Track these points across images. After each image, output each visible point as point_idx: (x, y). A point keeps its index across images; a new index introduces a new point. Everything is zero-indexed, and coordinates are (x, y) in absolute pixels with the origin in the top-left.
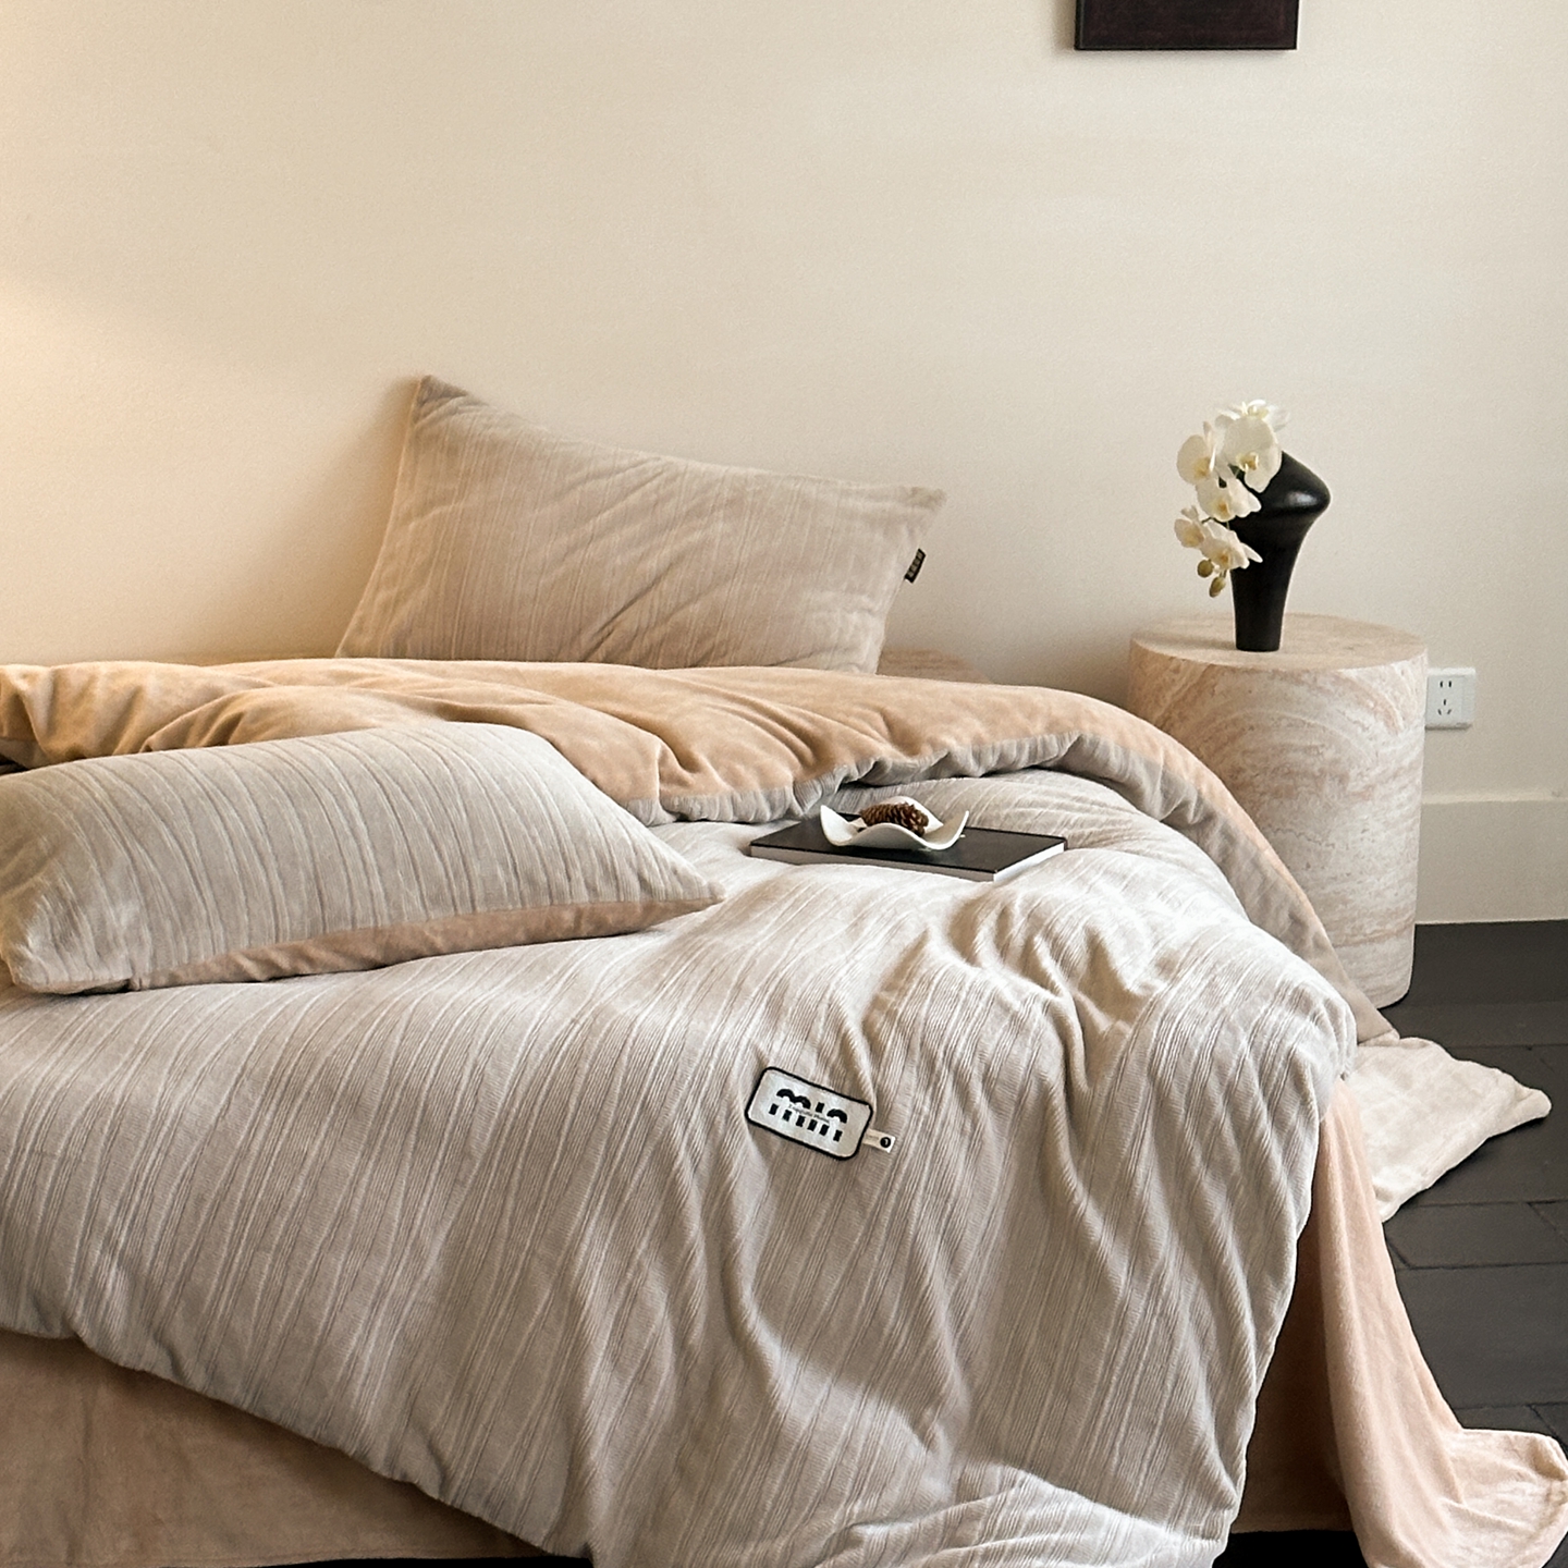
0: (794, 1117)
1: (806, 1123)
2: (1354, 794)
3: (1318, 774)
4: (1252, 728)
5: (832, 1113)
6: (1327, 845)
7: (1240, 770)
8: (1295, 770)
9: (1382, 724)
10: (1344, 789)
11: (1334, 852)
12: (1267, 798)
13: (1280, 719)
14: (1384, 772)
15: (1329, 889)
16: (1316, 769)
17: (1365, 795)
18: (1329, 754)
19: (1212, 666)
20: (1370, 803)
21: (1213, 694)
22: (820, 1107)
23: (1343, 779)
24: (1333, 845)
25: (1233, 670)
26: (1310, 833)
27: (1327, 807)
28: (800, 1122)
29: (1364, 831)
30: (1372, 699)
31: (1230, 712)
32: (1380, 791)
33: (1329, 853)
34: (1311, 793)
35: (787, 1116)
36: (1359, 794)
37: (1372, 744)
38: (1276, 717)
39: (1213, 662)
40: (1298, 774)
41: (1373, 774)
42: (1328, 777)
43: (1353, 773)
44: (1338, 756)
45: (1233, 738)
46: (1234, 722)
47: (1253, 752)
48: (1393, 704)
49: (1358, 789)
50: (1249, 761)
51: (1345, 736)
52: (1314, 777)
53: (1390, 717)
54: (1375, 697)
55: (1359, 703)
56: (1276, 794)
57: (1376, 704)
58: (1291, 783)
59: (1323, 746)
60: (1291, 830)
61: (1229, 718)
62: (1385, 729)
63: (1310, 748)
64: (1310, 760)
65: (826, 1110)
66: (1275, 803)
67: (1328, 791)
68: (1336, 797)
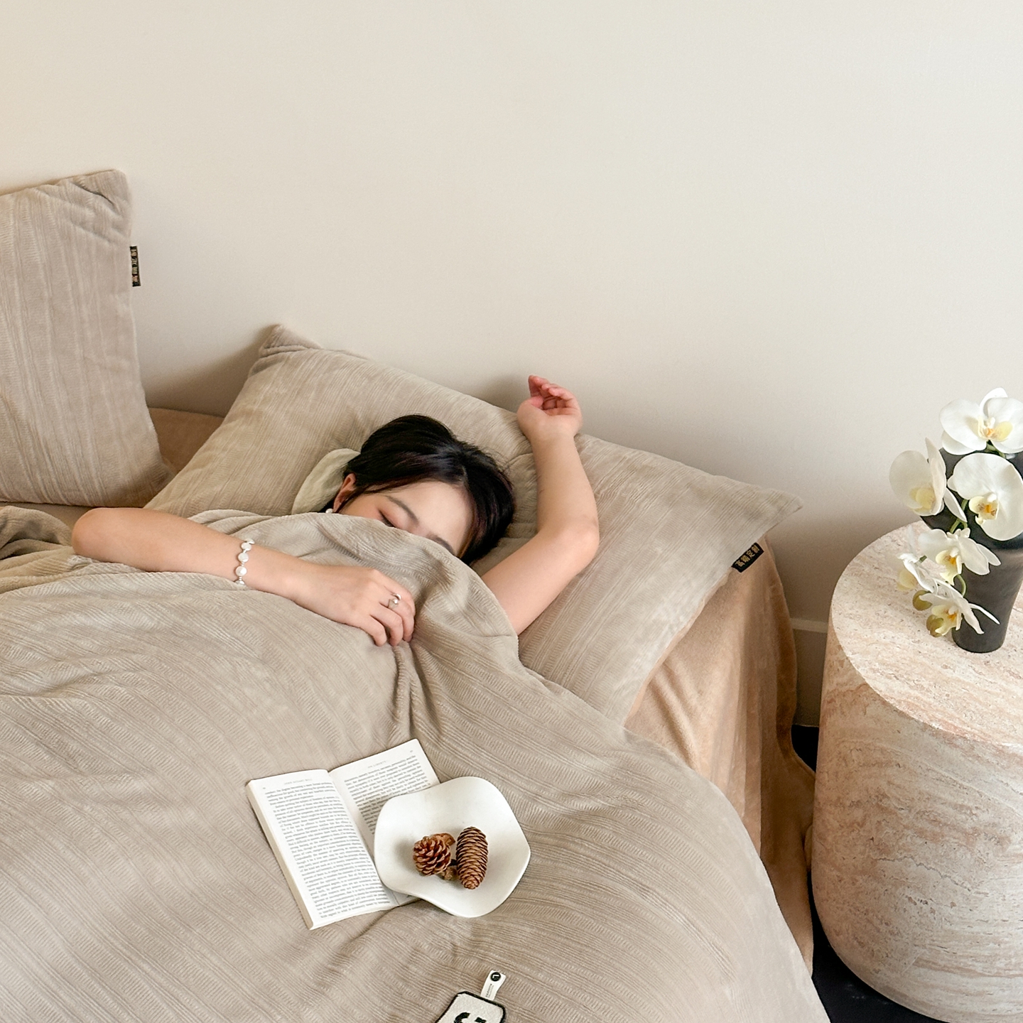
2: (1017, 855)
3: (970, 831)
4: (898, 765)
6: (977, 893)
7: (884, 796)
10: (1003, 850)
12: (910, 832)
13: (928, 770)
15: (976, 929)
16: (967, 826)
18: (985, 817)
19: (866, 686)
23: (1001, 841)
24: (986, 894)
25: (884, 702)
26: (957, 878)
33: (981, 900)
34: (960, 845)
40: (945, 824)
42: (982, 837)
44: (996, 821)
45: (881, 764)
46: (883, 751)
47: (899, 787)
56: (921, 833)
58: (937, 830)
59: (977, 808)
61: (878, 744)
63: (962, 806)
66: (919, 841)
67: (981, 849)
68: (991, 855)
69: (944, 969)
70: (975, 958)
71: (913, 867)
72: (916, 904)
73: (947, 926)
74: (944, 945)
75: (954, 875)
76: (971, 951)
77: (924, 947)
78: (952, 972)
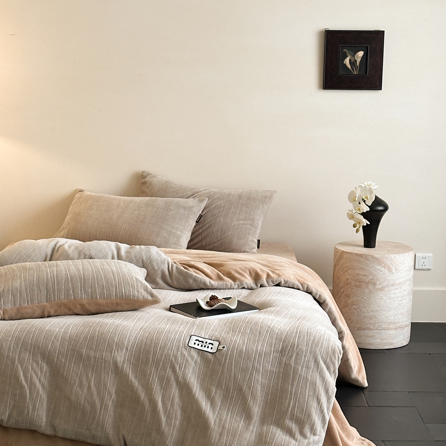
0: (200, 345)
1: (203, 346)
2: (378, 289)
3: (367, 282)
4: (351, 268)
5: (209, 344)
6: (370, 302)
7: (348, 279)
8: (361, 280)
9: (387, 271)
10: (375, 287)
11: (372, 304)
12: (354, 287)
14: (388, 284)
15: (370, 314)
17: (382, 289)
18: (371, 277)
19: (343, 251)
20: (383, 292)
21: (343, 259)
22: (206, 343)
23: (375, 284)
24: (372, 302)
25: (347, 252)
26: (365, 298)
27: (370, 291)
28: (202, 346)
29: (381, 299)
30: (384, 263)
31: (346, 264)
32: (386, 289)
33: (371, 304)
34: (365, 287)
35: (198, 345)
36: (380, 289)
37: (384, 275)
38: (356, 266)
39: (343, 250)
40: (362, 282)
41: (384, 284)
42: (370, 283)
43: (378, 283)
44: (373, 278)
45: (347, 271)
46: (347, 266)
47: (351, 275)
48: (391, 266)
49: (379, 287)
50: (350, 277)
51: (375, 273)
52: (367, 283)
53: (390, 269)
54: (385, 263)
55: (379, 264)
56: (357, 286)
57: (385, 265)
58: (360, 284)
59: (369, 275)
60: (359, 297)
61: (346, 265)
62: (388, 272)
63: (365, 275)
64: (366, 278)
65: (208, 343)
66: (356, 289)
67: (370, 287)
68: (372, 289)
69: (364, 329)
70: (370, 324)
71: (355, 298)
72: (356, 310)
73: (364, 315)
74: (363, 321)
75: (365, 297)
76: (370, 322)
77: (359, 323)
78: (366, 330)
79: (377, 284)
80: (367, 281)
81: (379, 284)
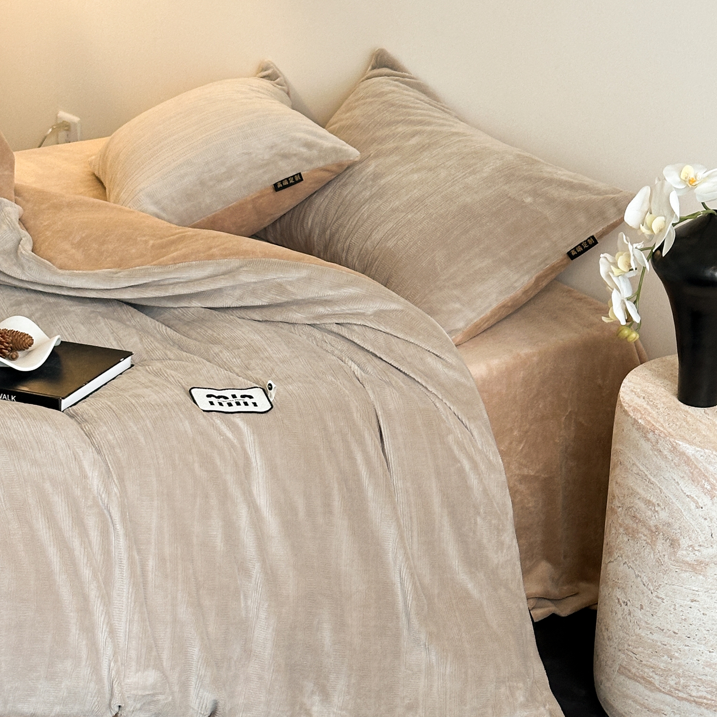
3: (654, 529)
8: (638, 516)
10: (675, 553)
13: (633, 465)
17: (698, 567)
18: (663, 515)
23: (674, 543)
24: (663, 599)
26: (645, 579)
29: (692, 601)
37: (706, 523)
40: (639, 520)
42: (661, 536)
43: (684, 542)
58: (635, 526)
59: (658, 505)
63: (649, 501)
67: (660, 549)
68: (666, 558)
69: (634, 678)
70: (654, 669)
72: (621, 605)
74: (635, 650)
76: (652, 661)
77: (623, 652)
78: (639, 682)
79: (682, 546)
80: (652, 523)
81: (689, 546)
